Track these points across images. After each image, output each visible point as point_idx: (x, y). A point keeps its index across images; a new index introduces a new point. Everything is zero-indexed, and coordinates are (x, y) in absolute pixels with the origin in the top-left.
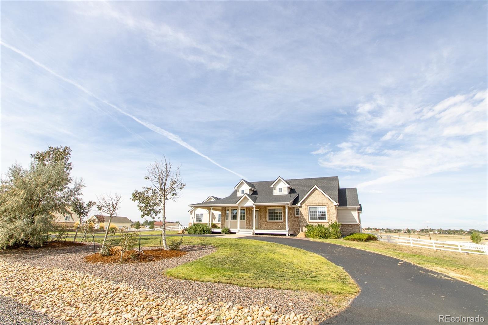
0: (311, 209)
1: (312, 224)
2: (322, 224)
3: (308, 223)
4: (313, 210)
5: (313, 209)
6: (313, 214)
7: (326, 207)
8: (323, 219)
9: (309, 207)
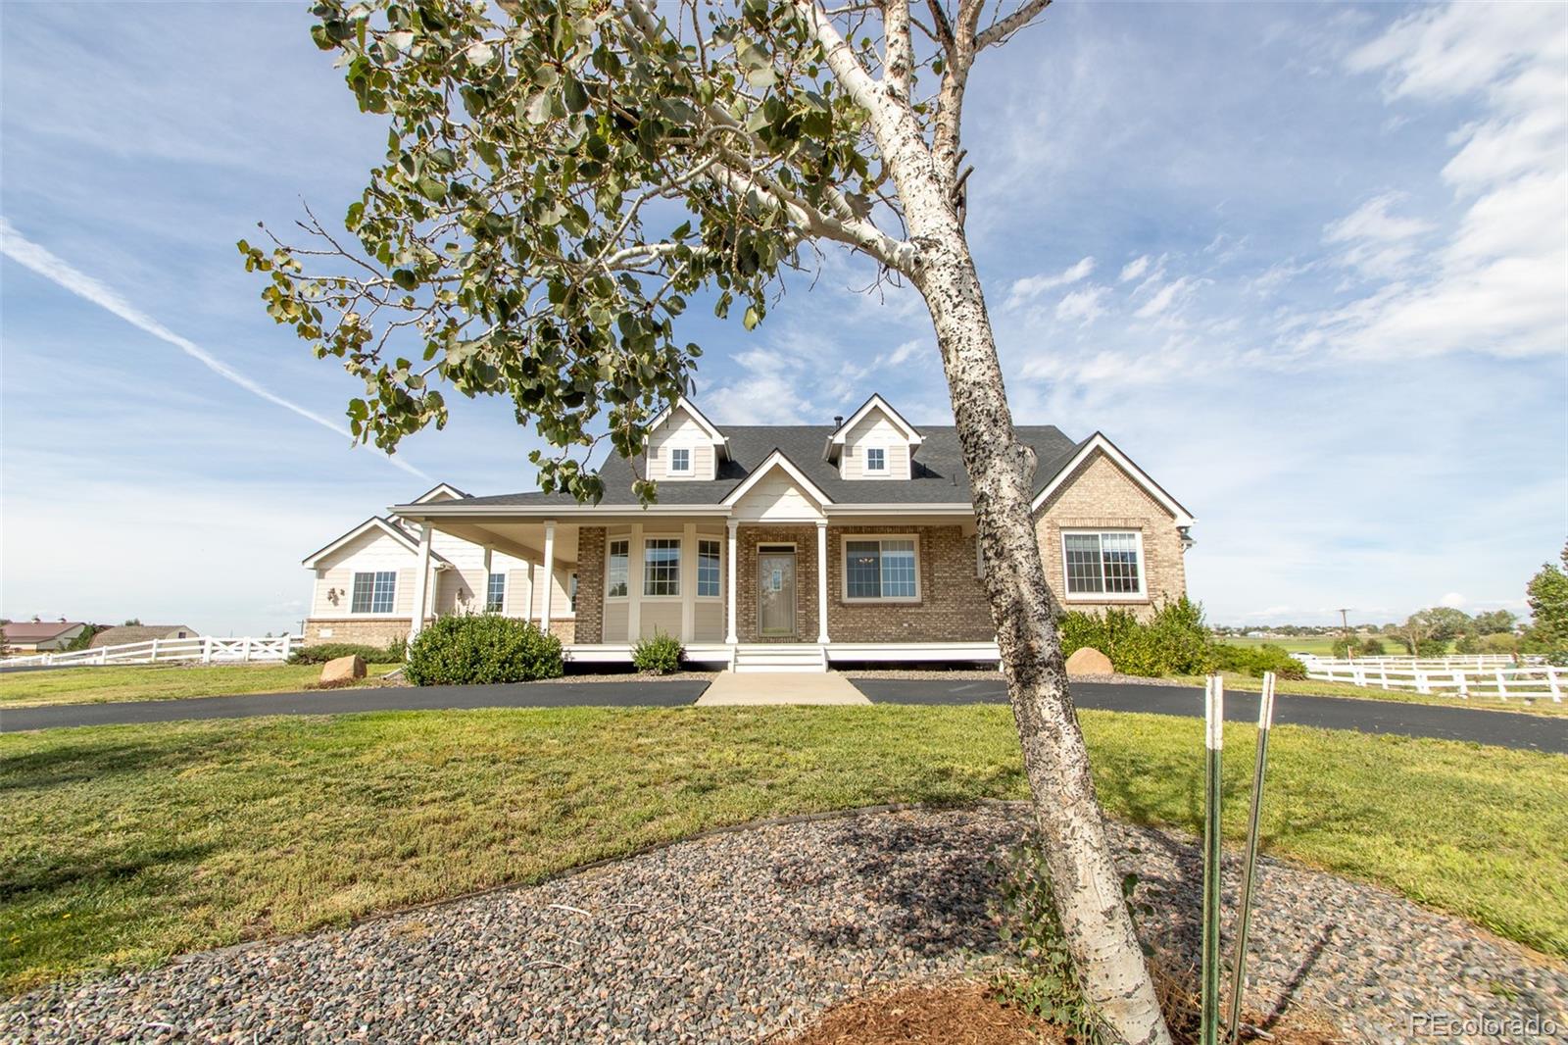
0: (1071, 542)
1: (1083, 609)
2: (1127, 608)
3: (1066, 608)
4: (1081, 546)
5: (1080, 543)
6: (1085, 569)
7: (1138, 535)
8: (1127, 588)
9: (1063, 533)
